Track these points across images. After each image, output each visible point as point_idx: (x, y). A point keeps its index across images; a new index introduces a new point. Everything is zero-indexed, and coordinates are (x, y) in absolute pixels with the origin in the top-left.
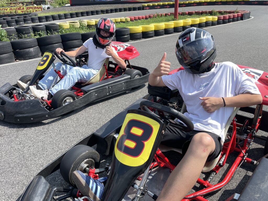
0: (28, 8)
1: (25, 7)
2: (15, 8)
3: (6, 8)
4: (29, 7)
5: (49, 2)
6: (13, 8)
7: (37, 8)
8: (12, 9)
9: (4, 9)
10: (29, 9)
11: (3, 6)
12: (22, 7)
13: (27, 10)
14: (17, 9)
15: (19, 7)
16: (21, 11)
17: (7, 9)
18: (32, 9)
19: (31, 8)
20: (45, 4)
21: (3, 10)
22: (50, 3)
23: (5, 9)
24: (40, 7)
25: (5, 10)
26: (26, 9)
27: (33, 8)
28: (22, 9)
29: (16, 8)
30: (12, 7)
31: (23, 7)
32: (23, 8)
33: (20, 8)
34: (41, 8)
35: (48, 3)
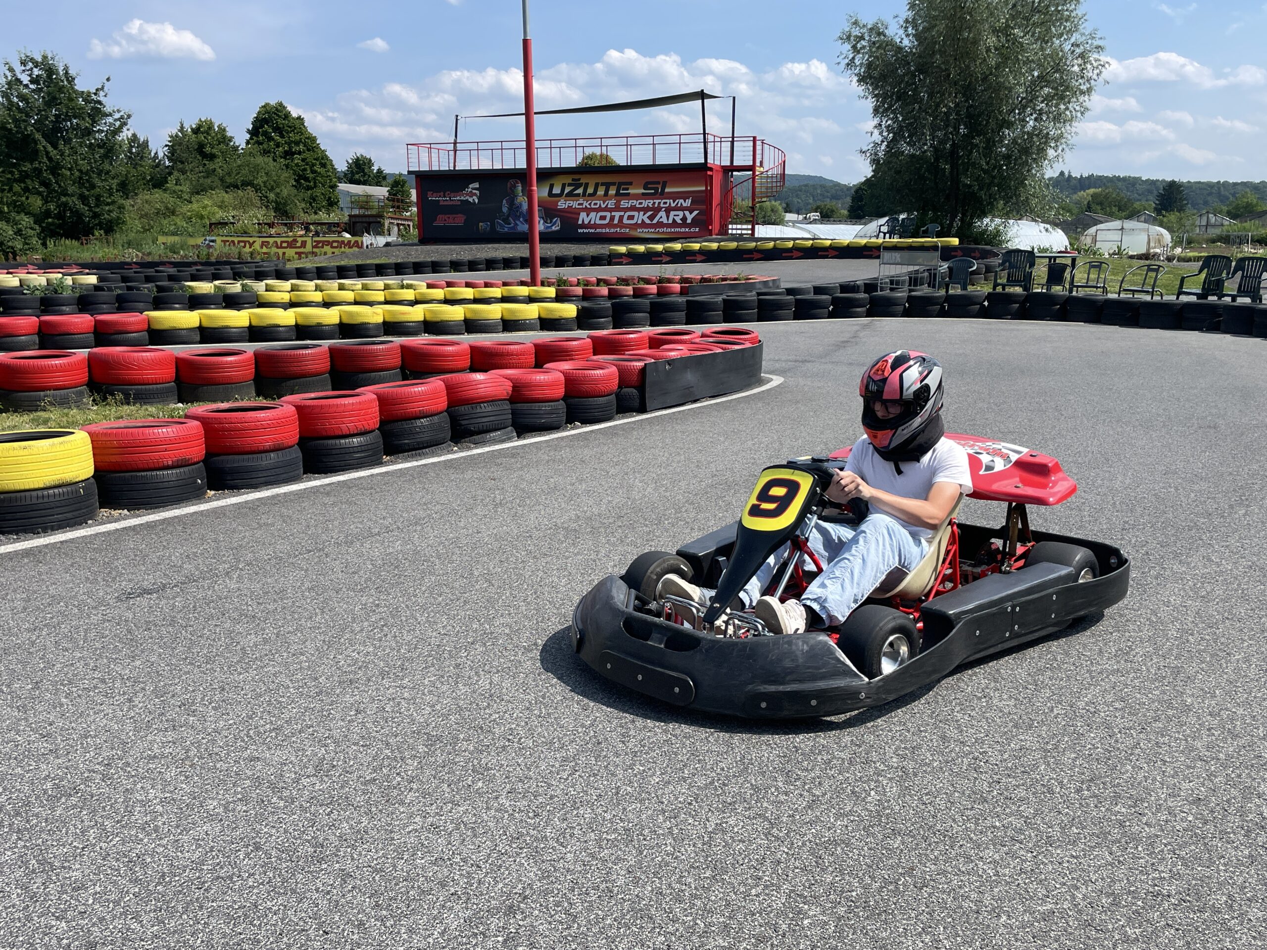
0: (318, 242)
1: (309, 240)
2: (279, 240)
3: (251, 240)
4: (323, 242)
5: (398, 225)
6: (271, 240)
7: (345, 245)
8: (268, 242)
9: (245, 242)
10: (322, 247)
11: (245, 233)
12: (300, 239)
13: (315, 250)
14: (285, 245)
15: (290, 239)
16: (296, 253)
17: (254, 242)
18: (332, 247)
19: (329, 243)
20: (381, 233)
21: (242, 244)
22: (399, 230)
23: (249, 242)
24: (356, 242)
25: (248, 245)
26: (313, 247)
27: (335, 244)
28: (299, 244)
29: (282, 242)
30: (270, 236)
31: (304, 239)
32: (304, 244)
33: (295, 241)
34: (358, 246)
35: (389, 231)
